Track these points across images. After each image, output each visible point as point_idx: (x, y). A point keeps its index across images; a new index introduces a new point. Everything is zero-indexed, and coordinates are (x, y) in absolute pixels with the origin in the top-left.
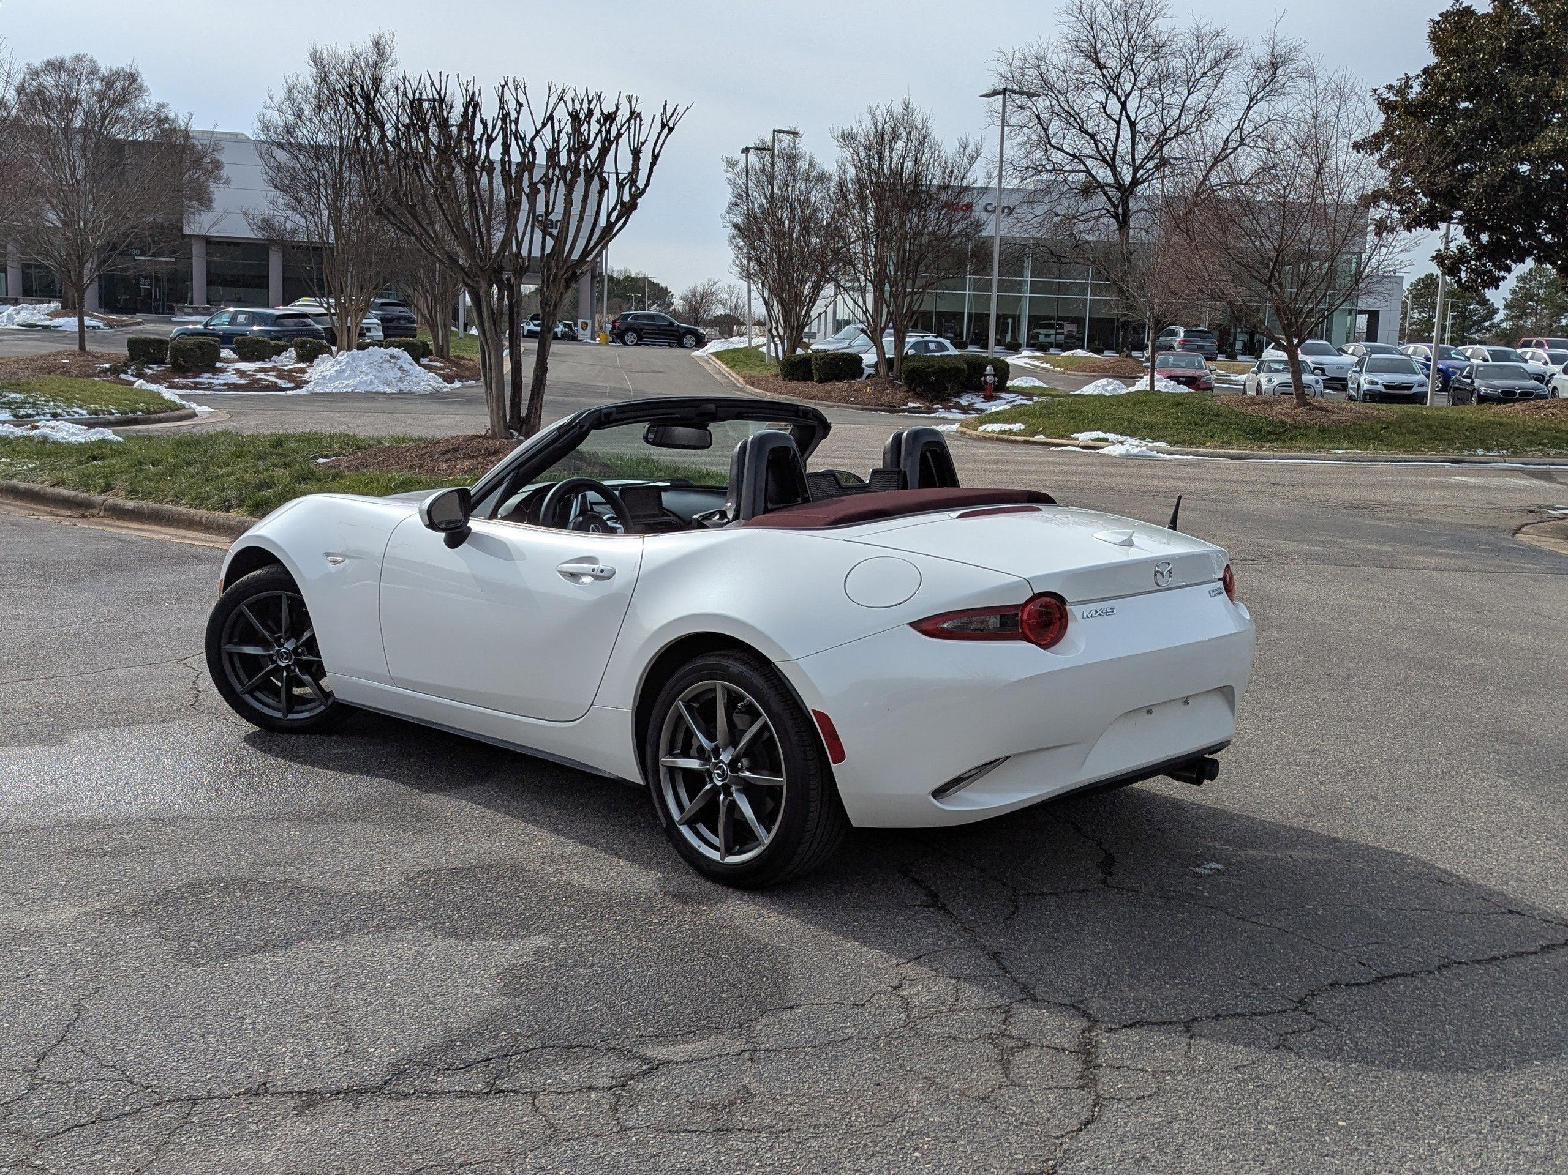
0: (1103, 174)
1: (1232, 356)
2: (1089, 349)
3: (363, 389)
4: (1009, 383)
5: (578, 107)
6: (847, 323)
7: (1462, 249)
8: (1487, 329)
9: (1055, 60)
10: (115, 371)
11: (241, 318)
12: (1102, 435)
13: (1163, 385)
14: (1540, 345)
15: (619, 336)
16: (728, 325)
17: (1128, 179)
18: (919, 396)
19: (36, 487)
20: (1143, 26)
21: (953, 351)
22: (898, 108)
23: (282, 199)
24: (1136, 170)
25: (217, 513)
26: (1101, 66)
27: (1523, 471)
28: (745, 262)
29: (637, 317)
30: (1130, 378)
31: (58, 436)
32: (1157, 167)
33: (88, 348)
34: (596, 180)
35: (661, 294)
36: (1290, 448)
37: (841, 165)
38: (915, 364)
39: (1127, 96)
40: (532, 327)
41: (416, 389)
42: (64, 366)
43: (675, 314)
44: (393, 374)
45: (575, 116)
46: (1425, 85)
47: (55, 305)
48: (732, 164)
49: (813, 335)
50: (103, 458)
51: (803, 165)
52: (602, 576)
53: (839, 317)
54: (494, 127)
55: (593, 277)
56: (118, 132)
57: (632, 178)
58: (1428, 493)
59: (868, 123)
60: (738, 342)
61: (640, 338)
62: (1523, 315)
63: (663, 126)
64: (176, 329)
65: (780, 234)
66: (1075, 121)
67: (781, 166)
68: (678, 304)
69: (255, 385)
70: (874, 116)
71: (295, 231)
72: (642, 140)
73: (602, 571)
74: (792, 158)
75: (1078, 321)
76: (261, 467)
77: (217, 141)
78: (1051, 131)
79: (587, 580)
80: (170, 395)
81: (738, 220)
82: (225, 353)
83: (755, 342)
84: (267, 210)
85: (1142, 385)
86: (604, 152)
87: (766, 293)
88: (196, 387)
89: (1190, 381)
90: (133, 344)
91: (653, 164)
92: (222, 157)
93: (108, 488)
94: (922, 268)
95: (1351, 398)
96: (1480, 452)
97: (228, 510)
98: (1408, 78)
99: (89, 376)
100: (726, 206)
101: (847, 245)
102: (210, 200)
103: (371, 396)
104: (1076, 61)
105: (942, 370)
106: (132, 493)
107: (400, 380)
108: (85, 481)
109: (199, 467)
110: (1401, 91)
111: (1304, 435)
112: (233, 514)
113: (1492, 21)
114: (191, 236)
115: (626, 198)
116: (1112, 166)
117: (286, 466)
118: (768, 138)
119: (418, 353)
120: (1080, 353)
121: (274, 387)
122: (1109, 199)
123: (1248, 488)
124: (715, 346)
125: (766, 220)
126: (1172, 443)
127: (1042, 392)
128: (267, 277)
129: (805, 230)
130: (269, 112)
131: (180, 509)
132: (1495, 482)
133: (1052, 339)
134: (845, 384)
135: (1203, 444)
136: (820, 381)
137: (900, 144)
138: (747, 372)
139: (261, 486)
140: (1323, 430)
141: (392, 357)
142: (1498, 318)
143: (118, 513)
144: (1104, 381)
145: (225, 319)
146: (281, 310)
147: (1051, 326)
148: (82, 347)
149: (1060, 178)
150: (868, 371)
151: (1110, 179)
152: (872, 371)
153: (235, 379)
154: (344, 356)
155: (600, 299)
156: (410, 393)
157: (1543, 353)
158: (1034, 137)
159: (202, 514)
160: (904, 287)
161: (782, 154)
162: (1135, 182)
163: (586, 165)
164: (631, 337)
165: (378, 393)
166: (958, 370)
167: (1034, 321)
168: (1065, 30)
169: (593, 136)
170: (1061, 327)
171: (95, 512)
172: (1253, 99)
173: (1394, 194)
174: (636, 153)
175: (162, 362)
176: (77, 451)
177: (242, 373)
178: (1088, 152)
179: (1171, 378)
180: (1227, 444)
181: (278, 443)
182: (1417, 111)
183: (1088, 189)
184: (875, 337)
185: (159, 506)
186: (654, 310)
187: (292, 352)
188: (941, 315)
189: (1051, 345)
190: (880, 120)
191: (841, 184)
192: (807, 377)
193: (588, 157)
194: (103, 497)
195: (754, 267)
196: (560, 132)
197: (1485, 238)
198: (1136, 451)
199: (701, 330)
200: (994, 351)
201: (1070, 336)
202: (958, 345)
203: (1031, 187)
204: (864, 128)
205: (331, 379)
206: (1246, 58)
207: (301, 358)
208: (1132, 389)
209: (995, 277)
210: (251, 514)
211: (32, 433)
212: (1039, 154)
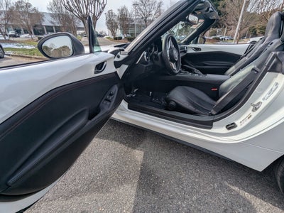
0: (144, 16)
22: (124, 6)
23: (52, 18)
26: (143, 3)
32: (149, 15)
33: (33, 39)
37: (118, 14)
38: (128, 38)
49: (116, 35)
51: (113, 14)
56: (30, 11)
64: (43, 36)
78: (138, 11)
83: (110, 36)
90: (38, 38)
92: (44, 15)
102: (44, 20)
104: (140, 2)
114: (43, 25)
122: (144, 19)
124: (105, 37)
128: (53, 30)
136: (118, 40)
137: (124, 11)
149: (139, 17)
150: (123, 39)
162: (147, 17)
178: (142, 13)
184: (123, 34)
204: (120, 9)
206: (157, 2)
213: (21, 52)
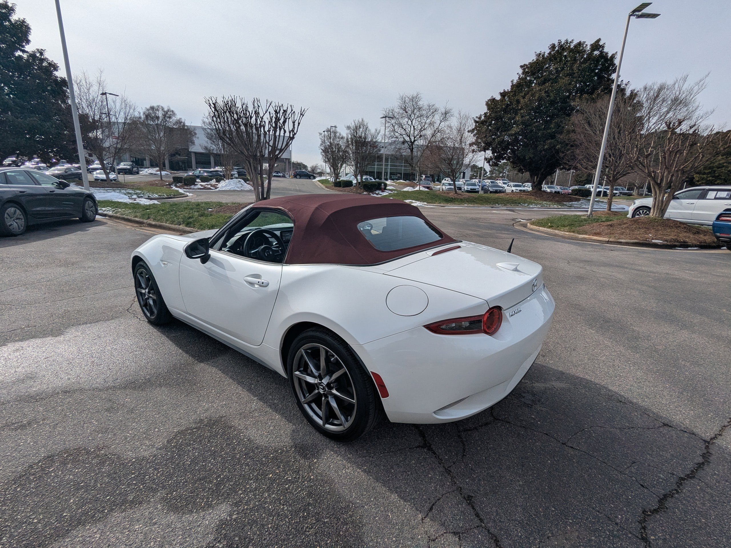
0: (407, 139)
1: (434, 182)
2: (403, 180)
3: (232, 189)
4: (387, 188)
5: (276, 109)
6: (348, 174)
7: (491, 157)
8: (485, 177)
9: (396, 111)
10: (170, 185)
11: (202, 172)
12: (411, 201)
13: (422, 189)
14: (500, 180)
15: (295, 176)
16: (321, 174)
17: (413, 140)
18: (366, 191)
19: (129, 217)
20: (416, 103)
21: (374, 180)
22: (360, 120)
23: (209, 141)
24: (415, 138)
25: (177, 226)
26: (406, 112)
27: (507, 210)
28: (324, 158)
29: (299, 172)
30: (414, 187)
31: (142, 203)
32: (420, 137)
33: (163, 179)
34: (282, 130)
35: (305, 167)
36: (455, 204)
37: (347, 134)
38: (365, 183)
39: (413, 120)
40: (275, 174)
41: (245, 189)
42: (156, 184)
43: (309, 171)
44: (239, 185)
45: (276, 111)
46: (485, 117)
47: (158, 169)
48: (321, 134)
49: (341, 176)
50: (150, 209)
51: (338, 134)
52: (263, 285)
53: (347, 173)
54: (252, 114)
55: (289, 162)
56: (170, 125)
57: (293, 131)
58: (489, 215)
59: (353, 124)
60: (323, 178)
61: (300, 177)
62: (493, 174)
63: (301, 114)
64: (186, 174)
65: (333, 152)
66: (401, 125)
67: (332, 135)
68: (309, 169)
69: (205, 188)
70: (355, 122)
71: (213, 150)
72: (295, 119)
73: (263, 283)
74: (335, 133)
75: (401, 174)
76: (191, 212)
77: (195, 128)
78: (395, 128)
79: (256, 286)
80: (181, 191)
81: (323, 148)
82: (198, 180)
83: (327, 178)
84: (206, 145)
85: (417, 188)
86: (284, 122)
87: (330, 166)
88: (190, 189)
89: (428, 188)
90: (174, 178)
91: (298, 125)
92: (196, 132)
93: (149, 218)
94: (366, 160)
95: (462, 192)
96: (497, 205)
97: (180, 225)
98: (481, 115)
99: (163, 186)
100: (319, 144)
101: (349, 155)
102: (194, 142)
103: (234, 191)
104: (401, 111)
105: (371, 185)
106: (154, 219)
107: (241, 187)
108: (143, 216)
109: (174, 212)
110: (480, 118)
111: (457, 201)
112: (181, 226)
113: (501, 101)
114: (191, 152)
115: (291, 136)
116: (409, 137)
117: (198, 212)
118: (329, 128)
119: (246, 180)
120: (401, 181)
121: (210, 189)
122: (408, 144)
123: (448, 214)
124: (318, 179)
125: (329, 148)
126: (428, 203)
127: (394, 190)
128: (210, 162)
129: (339, 151)
130: (204, 119)
131: (167, 224)
132: (502, 212)
133: (395, 178)
134: (348, 188)
135: (435, 203)
136: (343, 187)
137: (361, 129)
138: (326, 185)
139: (190, 218)
140: (461, 199)
141: (239, 181)
142: (488, 174)
143: (151, 225)
144: (409, 187)
145: (198, 172)
146: (212, 170)
147: (394, 175)
148: (161, 179)
149: (397, 140)
150: (354, 185)
151: (409, 140)
152: (355, 185)
153: (200, 187)
154: (227, 181)
155: (291, 168)
156: (244, 190)
157: (501, 182)
158: (391, 130)
159: (173, 226)
160: (363, 164)
161: (333, 132)
162: (414, 141)
163: (279, 125)
164: (298, 177)
165: (236, 190)
166: (375, 185)
167: (391, 174)
168: (399, 103)
169: (281, 116)
170: (397, 175)
171: (145, 225)
172: (441, 122)
173: (476, 143)
174: (294, 123)
175: (181, 182)
176: (143, 207)
177: (202, 185)
178: (403, 133)
179: (424, 187)
180: (440, 203)
181: (198, 205)
182: (483, 123)
183: (404, 142)
184: (356, 176)
185: (162, 224)
186: (304, 170)
187: (214, 180)
188: (370, 172)
189: (395, 179)
190: (356, 123)
191: (347, 139)
192: (340, 186)
193: (280, 123)
194: (147, 221)
195: (327, 160)
196: (272, 117)
197: (496, 154)
198: (419, 205)
199: (315, 175)
200: (383, 180)
201: (399, 177)
202: (375, 179)
203: (390, 142)
204: (352, 125)
205: (224, 187)
206: (440, 111)
207: (217, 182)
208: (415, 190)
209: (384, 163)
210: (186, 226)
211: (134, 202)
212: (392, 134)
213: (128, 211)
